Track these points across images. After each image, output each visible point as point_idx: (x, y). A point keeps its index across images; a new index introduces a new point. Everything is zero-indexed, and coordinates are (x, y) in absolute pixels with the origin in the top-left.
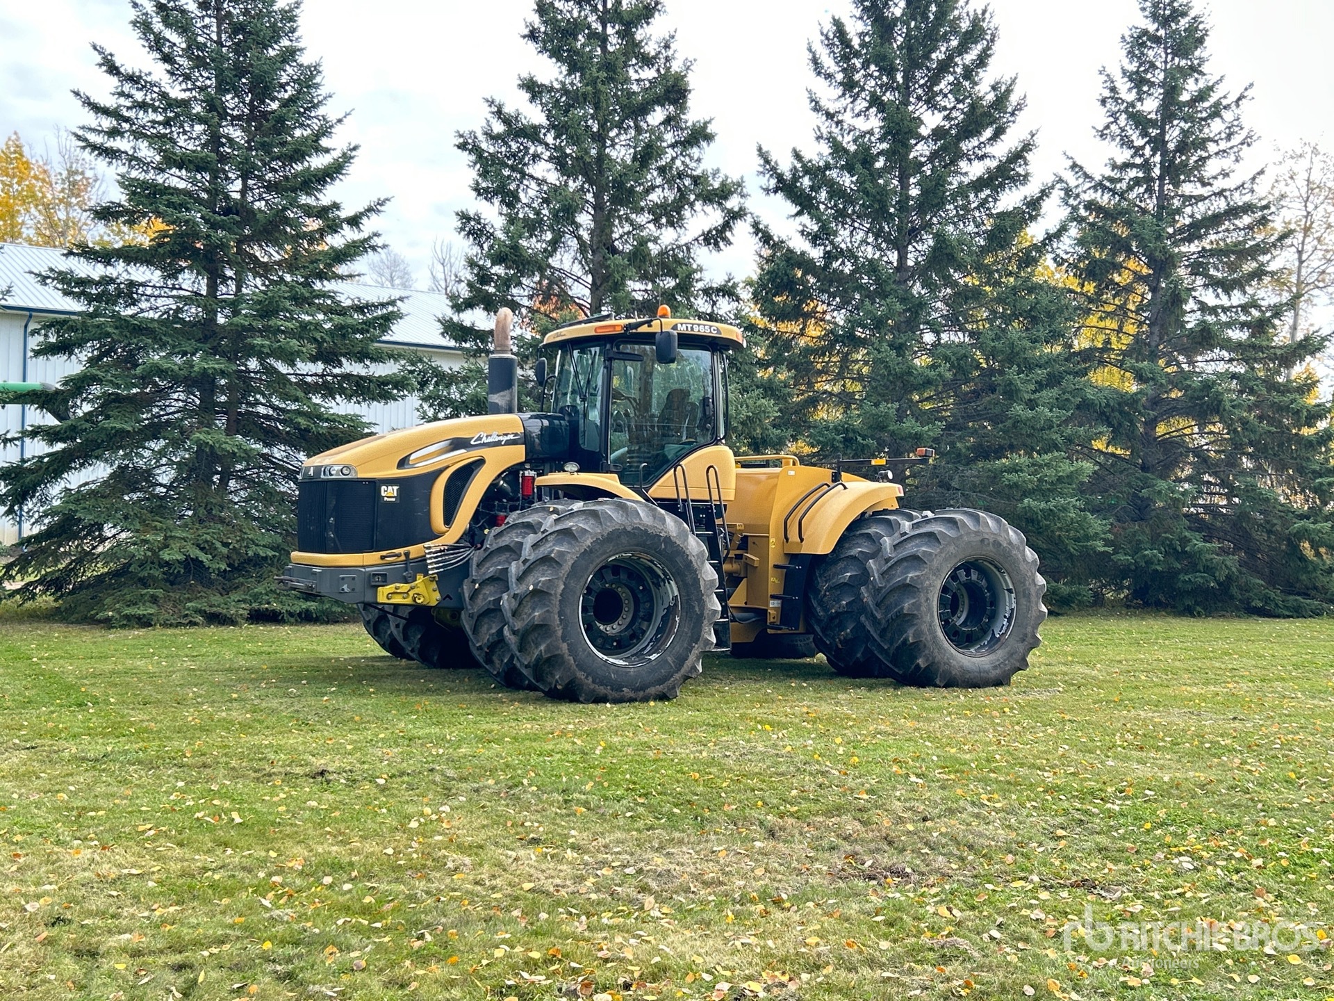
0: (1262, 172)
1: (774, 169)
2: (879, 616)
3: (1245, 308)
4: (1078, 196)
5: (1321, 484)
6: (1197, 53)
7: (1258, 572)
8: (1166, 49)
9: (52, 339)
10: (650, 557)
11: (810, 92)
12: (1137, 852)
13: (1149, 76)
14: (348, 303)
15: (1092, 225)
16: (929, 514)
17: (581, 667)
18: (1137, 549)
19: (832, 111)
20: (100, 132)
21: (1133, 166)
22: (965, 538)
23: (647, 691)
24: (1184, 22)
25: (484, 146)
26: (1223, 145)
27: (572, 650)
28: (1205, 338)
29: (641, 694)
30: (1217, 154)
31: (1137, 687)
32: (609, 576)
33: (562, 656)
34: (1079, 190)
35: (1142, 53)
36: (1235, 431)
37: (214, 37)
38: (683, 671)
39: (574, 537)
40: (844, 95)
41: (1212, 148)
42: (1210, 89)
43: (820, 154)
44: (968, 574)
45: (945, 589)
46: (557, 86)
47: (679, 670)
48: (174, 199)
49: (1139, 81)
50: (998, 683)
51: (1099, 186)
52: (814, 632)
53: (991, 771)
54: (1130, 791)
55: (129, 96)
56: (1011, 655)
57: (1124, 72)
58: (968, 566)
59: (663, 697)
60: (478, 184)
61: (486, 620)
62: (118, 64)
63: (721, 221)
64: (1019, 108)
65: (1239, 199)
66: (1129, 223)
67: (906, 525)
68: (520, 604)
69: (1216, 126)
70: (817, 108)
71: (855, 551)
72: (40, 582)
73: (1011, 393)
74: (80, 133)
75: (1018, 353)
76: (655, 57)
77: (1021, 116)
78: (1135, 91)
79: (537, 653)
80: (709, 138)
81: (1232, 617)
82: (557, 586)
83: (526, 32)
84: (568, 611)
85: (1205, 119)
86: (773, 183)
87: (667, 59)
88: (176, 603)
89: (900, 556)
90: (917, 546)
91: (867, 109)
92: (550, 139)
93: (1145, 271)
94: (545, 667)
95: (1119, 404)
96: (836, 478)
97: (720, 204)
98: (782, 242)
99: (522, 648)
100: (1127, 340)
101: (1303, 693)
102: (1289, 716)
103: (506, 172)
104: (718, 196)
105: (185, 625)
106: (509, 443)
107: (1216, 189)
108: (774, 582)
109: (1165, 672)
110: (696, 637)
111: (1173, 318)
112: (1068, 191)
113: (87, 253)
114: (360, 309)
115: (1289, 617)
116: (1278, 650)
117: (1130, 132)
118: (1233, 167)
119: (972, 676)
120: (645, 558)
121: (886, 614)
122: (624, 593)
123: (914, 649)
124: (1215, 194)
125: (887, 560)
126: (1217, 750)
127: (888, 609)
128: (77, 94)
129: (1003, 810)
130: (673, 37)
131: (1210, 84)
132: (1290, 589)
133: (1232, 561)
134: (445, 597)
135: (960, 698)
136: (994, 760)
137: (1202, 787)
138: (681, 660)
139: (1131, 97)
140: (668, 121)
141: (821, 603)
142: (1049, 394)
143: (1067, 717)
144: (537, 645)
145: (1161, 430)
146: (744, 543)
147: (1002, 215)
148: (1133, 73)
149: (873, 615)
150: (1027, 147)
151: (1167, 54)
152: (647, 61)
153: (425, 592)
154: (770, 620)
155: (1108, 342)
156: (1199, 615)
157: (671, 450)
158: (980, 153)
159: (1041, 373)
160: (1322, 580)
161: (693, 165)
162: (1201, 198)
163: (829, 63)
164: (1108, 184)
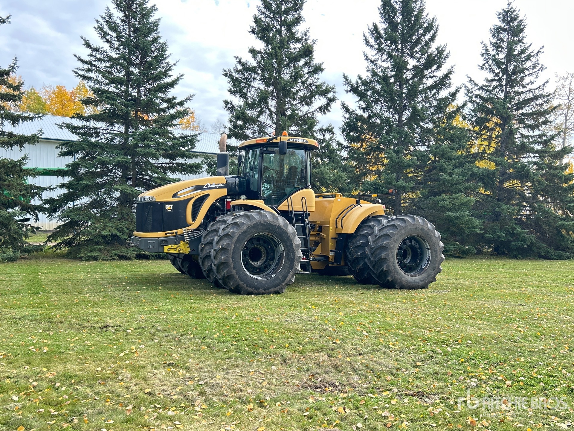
0: (547, 82)
1: (349, 83)
2: (372, 259)
3: (540, 136)
4: (472, 92)
5: (570, 206)
6: (521, 35)
7: (544, 241)
8: (508, 33)
9: (64, 150)
10: (271, 234)
11: (364, 53)
12: (452, 375)
13: (501, 44)
14: (179, 135)
15: (478, 104)
16: (394, 217)
17: (241, 280)
18: (495, 232)
19: (373, 60)
20: (83, 70)
21: (494, 80)
22: (409, 227)
23: (270, 290)
24: (516, 23)
25: (234, 74)
26: (531, 71)
27: (238, 273)
28: (523, 148)
29: (267, 291)
30: (529, 75)
31: (482, 290)
32: (255, 242)
33: (233, 275)
34: (473, 90)
35: (499, 36)
36: (535, 185)
37: (128, 33)
38: (286, 282)
39: (239, 226)
40: (377, 53)
41: (527, 72)
42: (527, 49)
43: (368, 77)
44: (411, 242)
45: (400, 248)
46: (263, 51)
47: (284, 281)
48: (109, 95)
49: (497, 47)
50: (423, 287)
51: (481, 88)
52: (348, 265)
53: (402, 330)
54: (460, 341)
55: (94, 56)
56: (429, 275)
57: (491, 43)
58: (410, 239)
59: (277, 293)
60: (231, 89)
61: (206, 260)
62: (91, 44)
63: (326, 103)
64: (447, 57)
65: (537, 93)
66: (493, 103)
67: (384, 221)
68: (217, 253)
69: (529, 64)
70: (367, 58)
71: (364, 232)
72: (62, 243)
73: (442, 170)
74: (76, 70)
75: (445, 154)
76: (301, 39)
77: (448, 60)
78: (495, 50)
79: (223, 274)
80: (322, 70)
81: (533, 259)
82: (231, 246)
83: (250, 30)
84: (236, 257)
85: (524, 61)
86: (349, 88)
87: (306, 40)
88: (109, 251)
89: (381, 234)
90: (388, 230)
91: (387, 59)
92: (260, 72)
93: (499, 122)
94: (227, 280)
95: (488, 174)
96: (358, 202)
97: (325, 96)
98: (353, 111)
99: (218, 272)
100: (492, 149)
101: (554, 293)
102: (545, 304)
103: (243, 85)
104: (324, 93)
105: (111, 260)
106: (220, 187)
107: (528, 89)
108: (331, 245)
109: (497, 283)
110: (291, 267)
111: (510, 140)
112: (468, 91)
113: (80, 117)
114: (183, 138)
115: (556, 259)
116: (548, 273)
117: (493, 67)
118: (535, 80)
119: (411, 284)
120: (270, 235)
121: (375, 258)
122: (262, 249)
123: (385, 274)
124: (528, 91)
125: (376, 236)
126: (507, 320)
127: (376, 256)
128: (75, 56)
129: (398, 350)
130: (308, 31)
131: (526, 47)
132: (558, 248)
133: (533, 237)
134: (192, 250)
135: (405, 293)
136: (405, 324)
137: (495, 339)
138: (285, 277)
139: (494, 53)
140: (306, 64)
141: (350, 253)
142: (458, 170)
143: (447, 303)
144: (223, 271)
145: (505, 185)
146: (320, 229)
147: (440, 100)
148: (494, 43)
149: (370, 259)
150: (450, 72)
151: (509, 36)
152: (298, 40)
153: (184, 248)
154: (330, 260)
155: (484, 150)
156: (520, 258)
157: (287, 190)
158: (432, 75)
159: (454, 162)
160: (570, 244)
161: (316, 81)
162: (523, 93)
163: (372, 41)
164: (484, 88)
